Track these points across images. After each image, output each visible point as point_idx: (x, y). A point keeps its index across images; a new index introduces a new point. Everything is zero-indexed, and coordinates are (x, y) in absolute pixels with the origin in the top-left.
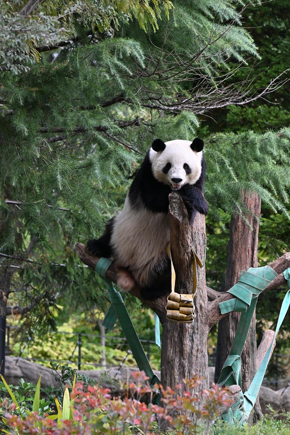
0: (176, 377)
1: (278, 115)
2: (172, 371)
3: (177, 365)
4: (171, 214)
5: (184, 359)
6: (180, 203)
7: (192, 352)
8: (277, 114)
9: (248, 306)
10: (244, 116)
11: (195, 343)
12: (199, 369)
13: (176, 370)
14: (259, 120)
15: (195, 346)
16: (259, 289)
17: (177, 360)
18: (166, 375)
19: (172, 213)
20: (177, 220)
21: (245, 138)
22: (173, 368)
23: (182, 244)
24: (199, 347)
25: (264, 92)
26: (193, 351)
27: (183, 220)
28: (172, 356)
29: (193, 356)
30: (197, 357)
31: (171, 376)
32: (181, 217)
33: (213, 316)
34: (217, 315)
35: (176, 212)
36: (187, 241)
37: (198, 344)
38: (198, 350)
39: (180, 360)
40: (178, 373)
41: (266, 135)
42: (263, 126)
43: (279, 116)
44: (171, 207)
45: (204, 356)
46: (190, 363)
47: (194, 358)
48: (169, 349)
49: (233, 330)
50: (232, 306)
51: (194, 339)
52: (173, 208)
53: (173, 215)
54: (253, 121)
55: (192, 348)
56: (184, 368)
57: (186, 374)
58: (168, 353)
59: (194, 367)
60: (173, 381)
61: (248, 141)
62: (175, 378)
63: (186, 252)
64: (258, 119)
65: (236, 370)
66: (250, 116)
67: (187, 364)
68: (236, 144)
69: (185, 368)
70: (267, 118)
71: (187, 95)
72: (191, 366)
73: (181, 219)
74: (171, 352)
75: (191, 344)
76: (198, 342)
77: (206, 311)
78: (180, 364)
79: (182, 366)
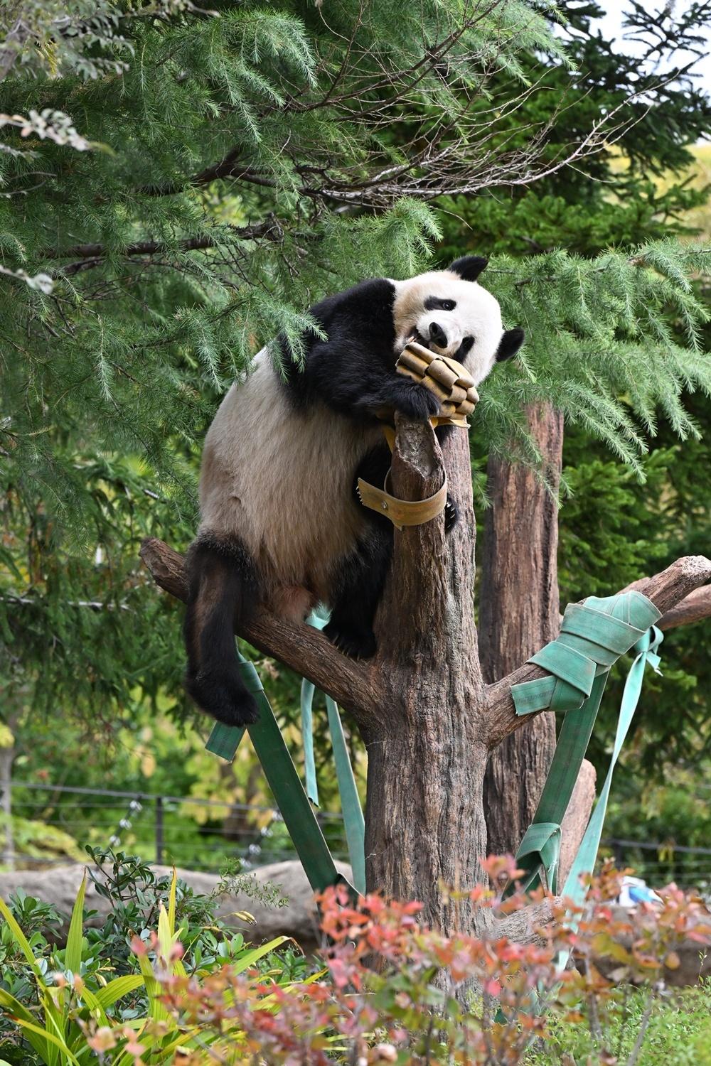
0: (409, 877)
1: (562, 218)
2: (399, 863)
3: (412, 846)
4: (401, 460)
5: (428, 832)
6: (424, 433)
7: (447, 815)
8: (559, 215)
9: (586, 696)
10: (473, 222)
11: (455, 790)
12: (466, 857)
13: (407, 859)
14: (511, 231)
15: (455, 799)
16: (615, 651)
17: (409, 834)
18: (383, 872)
19: (404, 458)
20: (418, 475)
21: (548, 269)
22: (400, 855)
23: (426, 537)
24: (466, 801)
26: (450, 810)
27: (430, 475)
28: (396, 825)
29: (451, 824)
30: (460, 826)
31: (395, 876)
32: (427, 468)
33: (498, 721)
34: (508, 718)
35: (413, 454)
36: (439, 530)
37: (463, 793)
38: (462, 808)
39: (418, 834)
40: (414, 867)
41: (601, 261)
42: (520, 246)
43: (565, 220)
44: (400, 441)
45: (477, 823)
46: (444, 841)
47: (454, 829)
48: (389, 806)
49: (501, 758)
50: (543, 695)
51: (453, 780)
52: (406, 445)
53: (406, 464)
54: (496, 233)
55: (448, 802)
56: (428, 855)
57: (435, 870)
58: (387, 816)
59: (454, 853)
60: (401, 888)
61: (554, 277)
62: (406, 882)
63: (434, 558)
64: (505, 228)
65: (550, 860)
66: (489, 221)
67: (436, 844)
68: (522, 284)
69: (432, 856)
71: (397, 158)
72: (447, 849)
73: (426, 473)
74: (395, 814)
75: (444, 793)
76: (464, 789)
77: (481, 709)
78: (417, 845)
79: (422, 849)
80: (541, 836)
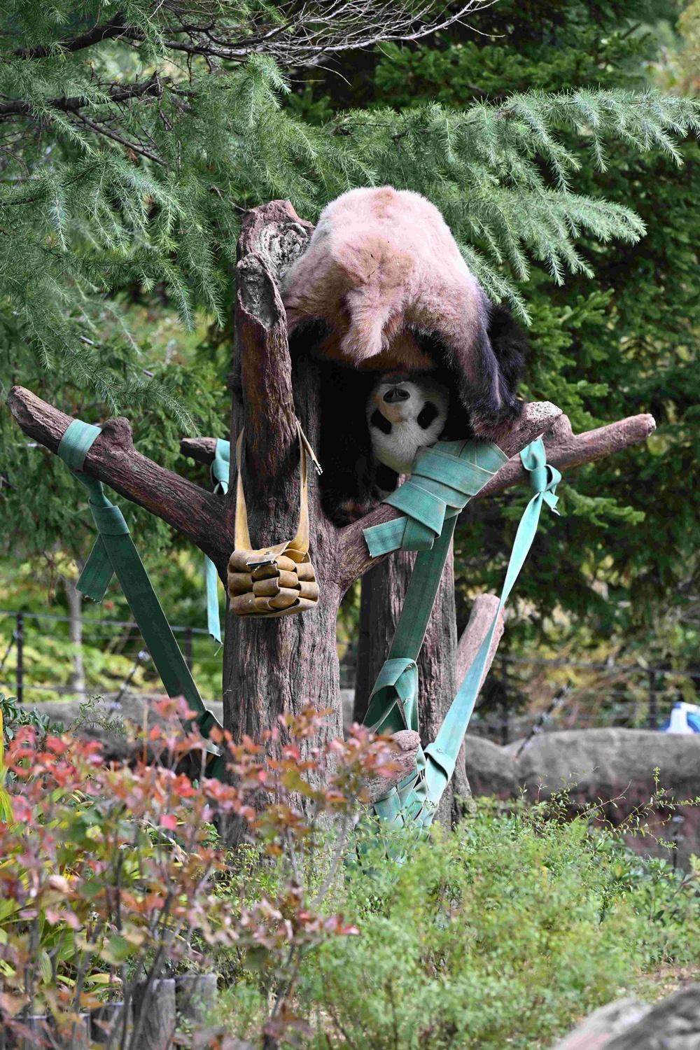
0: (261, 712)
1: (502, 67)
2: (252, 699)
3: (264, 683)
4: (243, 312)
5: (280, 669)
6: (264, 285)
7: (299, 652)
8: (499, 64)
9: (437, 535)
10: (418, 71)
11: (306, 628)
12: (317, 693)
13: (260, 695)
14: (455, 80)
15: (306, 637)
16: (464, 491)
17: (263, 671)
18: (237, 708)
19: (246, 310)
20: (259, 326)
21: (421, 123)
22: (253, 692)
23: (272, 386)
24: (318, 639)
25: (465, 9)
26: (301, 648)
27: (272, 326)
28: (250, 663)
29: (302, 661)
30: (312, 663)
31: (248, 712)
32: (268, 320)
33: (350, 562)
34: (359, 558)
35: (255, 306)
36: (284, 379)
37: (315, 631)
38: (314, 646)
39: (270, 672)
40: (267, 703)
41: (472, 114)
42: (464, 94)
43: (505, 70)
44: (242, 294)
45: (329, 661)
46: (296, 677)
47: (305, 667)
48: (243, 644)
49: (398, 596)
50: (395, 536)
51: (305, 619)
52: (247, 298)
53: (248, 316)
54: (440, 81)
55: (300, 640)
56: (280, 691)
57: (286, 705)
58: (241, 653)
59: (305, 688)
60: (254, 722)
61: (428, 129)
62: (258, 716)
63: (281, 405)
64: (451, 77)
65: (406, 694)
66: (432, 70)
67: (288, 680)
68: (399, 137)
69: (284, 692)
70: (475, 75)
71: (277, 18)
72: (299, 686)
73: (268, 325)
74: (249, 652)
75: (296, 631)
76: (315, 627)
77: (333, 551)
78: (270, 682)
79: (275, 686)
80: (394, 672)
